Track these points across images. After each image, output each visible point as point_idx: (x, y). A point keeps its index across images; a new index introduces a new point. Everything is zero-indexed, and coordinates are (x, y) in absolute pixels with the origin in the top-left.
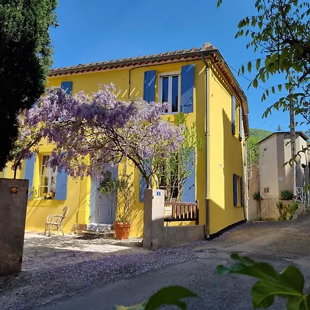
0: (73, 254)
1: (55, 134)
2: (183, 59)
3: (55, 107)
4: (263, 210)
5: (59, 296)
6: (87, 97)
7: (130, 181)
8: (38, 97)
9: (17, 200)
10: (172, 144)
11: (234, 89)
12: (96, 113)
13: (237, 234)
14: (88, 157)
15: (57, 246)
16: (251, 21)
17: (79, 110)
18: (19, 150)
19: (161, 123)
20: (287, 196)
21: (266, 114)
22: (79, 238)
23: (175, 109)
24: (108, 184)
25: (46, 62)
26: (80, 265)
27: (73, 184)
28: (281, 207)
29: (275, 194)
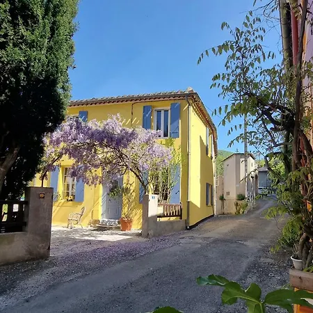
0: (89, 242)
1: (74, 152)
2: (172, 98)
3: (74, 132)
4: (225, 207)
5: (80, 274)
6: (99, 124)
7: (132, 188)
8: (60, 124)
9: (44, 203)
10: (164, 161)
11: (208, 122)
12: (105, 137)
13: (207, 225)
14: (100, 169)
15: (77, 237)
16: (221, 77)
17: (92, 134)
18: (45, 164)
19: (155, 146)
20: (241, 197)
21: (230, 144)
22: (94, 230)
23: (166, 135)
24: (115, 190)
25: (66, 96)
26: (94, 251)
27: (88, 191)
28: (237, 205)
29: (233, 196)
